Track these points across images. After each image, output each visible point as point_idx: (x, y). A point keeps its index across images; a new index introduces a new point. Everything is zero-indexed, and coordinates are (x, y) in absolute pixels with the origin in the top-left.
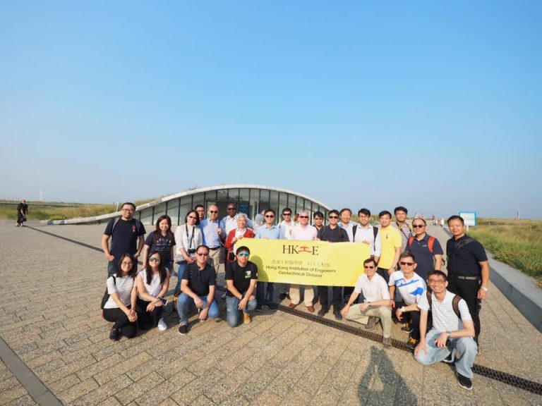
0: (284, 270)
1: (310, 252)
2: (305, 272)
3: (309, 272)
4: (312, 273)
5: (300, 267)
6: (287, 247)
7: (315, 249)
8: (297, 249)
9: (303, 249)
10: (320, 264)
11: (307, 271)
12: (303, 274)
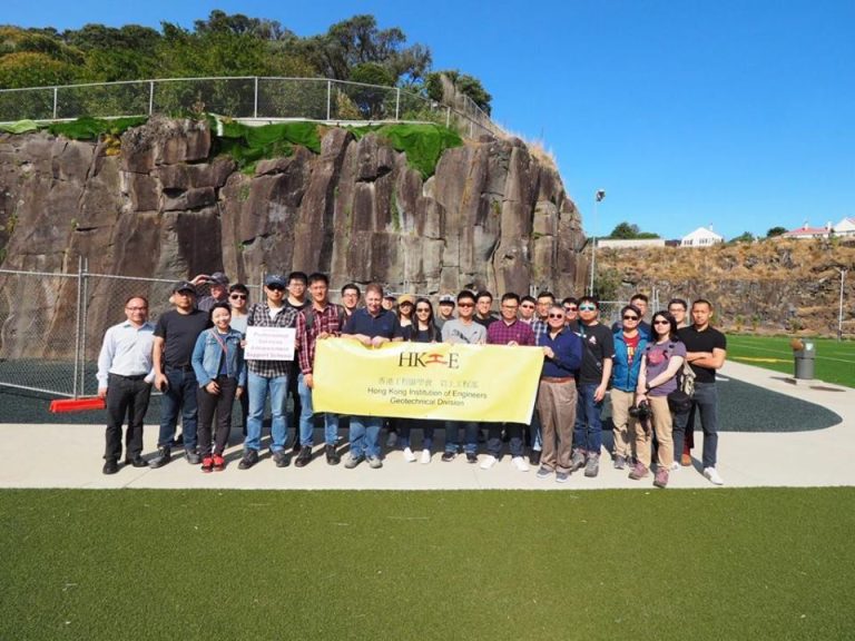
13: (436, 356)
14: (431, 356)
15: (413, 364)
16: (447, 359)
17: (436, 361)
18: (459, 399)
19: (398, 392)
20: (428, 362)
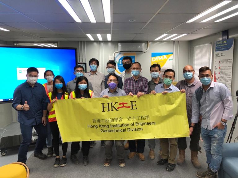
0: (105, 128)
1: (129, 107)
2: (127, 128)
3: (130, 127)
4: (132, 127)
5: (121, 123)
6: (106, 105)
7: (134, 103)
8: (117, 106)
9: (122, 105)
10: (140, 118)
11: (128, 127)
12: (124, 130)
13: (123, 104)
14: (120, 104)
15: (110, 109)
16: (130, 104)
17: (123, 107)
18: (140, 126)
19: (104, 126)
20: (118, 108)
